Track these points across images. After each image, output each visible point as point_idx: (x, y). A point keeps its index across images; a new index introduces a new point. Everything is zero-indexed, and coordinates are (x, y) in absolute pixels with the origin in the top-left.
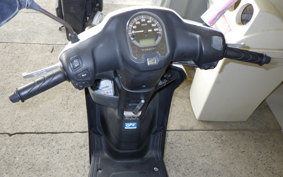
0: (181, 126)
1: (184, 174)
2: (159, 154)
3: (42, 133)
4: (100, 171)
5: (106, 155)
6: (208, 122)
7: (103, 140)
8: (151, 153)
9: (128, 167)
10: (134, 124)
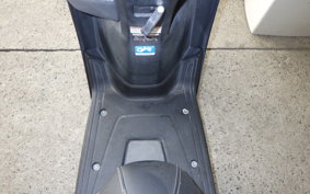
0: (227, 43)
1: (224, 110)
2: (191, 89)
3: (32, 50)
4: (104, 113)
5: (113, 89)
6: (268, 37)
7: (106, 68)
8: (179, 88)
9: (144, 107)
10: (150, 48)
